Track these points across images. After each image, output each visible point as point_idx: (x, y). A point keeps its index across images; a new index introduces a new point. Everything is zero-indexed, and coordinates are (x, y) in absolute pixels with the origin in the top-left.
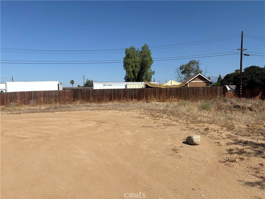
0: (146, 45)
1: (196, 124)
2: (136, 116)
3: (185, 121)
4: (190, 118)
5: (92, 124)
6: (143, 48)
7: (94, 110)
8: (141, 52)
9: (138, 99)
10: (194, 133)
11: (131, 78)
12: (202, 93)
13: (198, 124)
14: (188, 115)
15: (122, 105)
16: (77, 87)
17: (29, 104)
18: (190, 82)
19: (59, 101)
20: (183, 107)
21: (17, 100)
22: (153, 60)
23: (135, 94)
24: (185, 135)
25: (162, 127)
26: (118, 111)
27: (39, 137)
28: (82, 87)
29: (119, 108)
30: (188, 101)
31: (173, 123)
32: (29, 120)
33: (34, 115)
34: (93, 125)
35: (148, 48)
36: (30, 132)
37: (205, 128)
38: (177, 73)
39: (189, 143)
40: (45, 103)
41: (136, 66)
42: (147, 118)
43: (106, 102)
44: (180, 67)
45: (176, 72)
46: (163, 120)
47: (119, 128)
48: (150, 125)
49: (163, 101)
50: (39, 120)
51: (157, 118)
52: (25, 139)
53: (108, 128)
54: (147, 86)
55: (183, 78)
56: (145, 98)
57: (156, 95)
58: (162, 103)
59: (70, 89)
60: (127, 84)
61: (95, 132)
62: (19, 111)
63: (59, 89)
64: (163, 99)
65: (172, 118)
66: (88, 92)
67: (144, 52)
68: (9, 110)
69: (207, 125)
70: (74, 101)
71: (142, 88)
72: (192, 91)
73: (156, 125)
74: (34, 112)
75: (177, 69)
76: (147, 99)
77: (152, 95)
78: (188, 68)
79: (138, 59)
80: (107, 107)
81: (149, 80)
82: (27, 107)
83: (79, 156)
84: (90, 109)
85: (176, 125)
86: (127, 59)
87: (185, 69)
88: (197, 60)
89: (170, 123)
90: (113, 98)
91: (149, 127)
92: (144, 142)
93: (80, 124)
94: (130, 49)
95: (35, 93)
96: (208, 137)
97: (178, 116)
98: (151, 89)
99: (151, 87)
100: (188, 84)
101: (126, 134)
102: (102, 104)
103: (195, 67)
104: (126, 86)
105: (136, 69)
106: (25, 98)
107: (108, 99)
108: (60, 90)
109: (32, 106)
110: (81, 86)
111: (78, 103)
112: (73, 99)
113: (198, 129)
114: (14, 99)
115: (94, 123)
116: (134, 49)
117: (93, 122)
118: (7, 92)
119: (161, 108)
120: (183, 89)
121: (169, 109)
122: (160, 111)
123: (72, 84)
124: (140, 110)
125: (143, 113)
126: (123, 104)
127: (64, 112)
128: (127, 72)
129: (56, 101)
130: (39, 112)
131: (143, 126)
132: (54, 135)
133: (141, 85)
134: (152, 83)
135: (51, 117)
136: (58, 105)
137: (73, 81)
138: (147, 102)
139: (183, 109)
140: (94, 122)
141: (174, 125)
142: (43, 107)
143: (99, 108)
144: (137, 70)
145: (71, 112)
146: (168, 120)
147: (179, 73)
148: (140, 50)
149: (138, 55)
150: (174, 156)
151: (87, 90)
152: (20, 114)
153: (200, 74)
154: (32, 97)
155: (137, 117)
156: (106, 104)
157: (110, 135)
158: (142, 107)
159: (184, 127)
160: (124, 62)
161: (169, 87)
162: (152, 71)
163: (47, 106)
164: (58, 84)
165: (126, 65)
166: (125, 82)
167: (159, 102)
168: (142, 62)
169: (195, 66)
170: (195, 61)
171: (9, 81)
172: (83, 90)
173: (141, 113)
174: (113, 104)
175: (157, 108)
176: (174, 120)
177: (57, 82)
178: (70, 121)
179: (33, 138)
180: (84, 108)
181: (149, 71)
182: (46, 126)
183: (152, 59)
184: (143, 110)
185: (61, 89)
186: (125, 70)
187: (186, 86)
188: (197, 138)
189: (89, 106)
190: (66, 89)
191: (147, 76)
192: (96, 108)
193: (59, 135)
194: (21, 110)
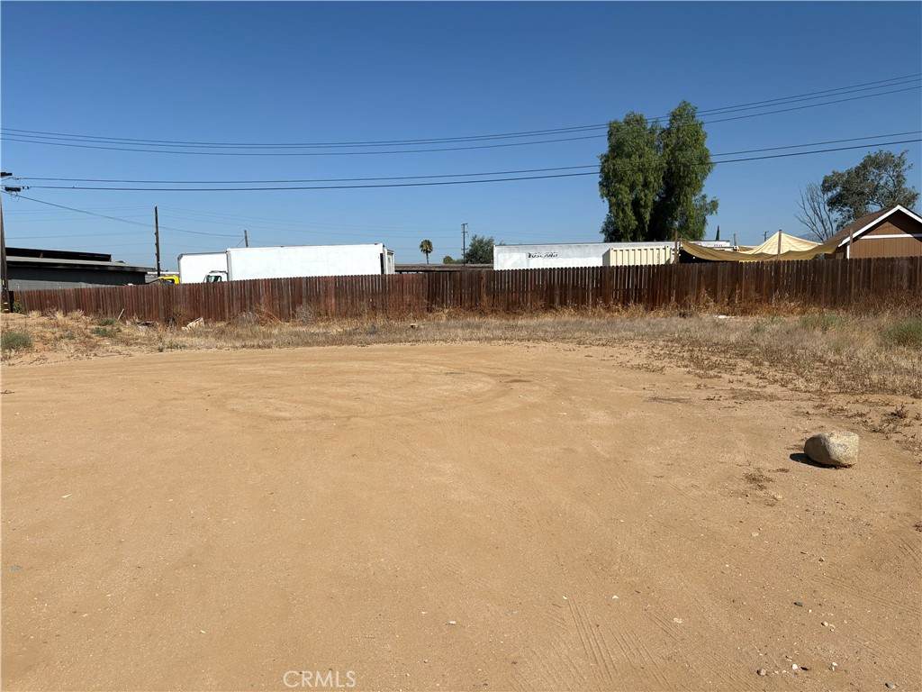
0: (685, 104)
1: (858, 397)
2: (636, 362)
3: (815, 386)
4: (837, 374)
5: (482, 385)
6: (674, 117)
7: (493, 339)
8: (668, 132)
9: (650, 305)
10: (841, 426)
11: (624, 227)
12: (905, 280)
13: (863, 397)
14: (833, 364)
15: (591, 324)
16: (441, 262)
17: (294, 316)
18: (856, 238)
19: (385, 310)
20: (818, 332)
21: (260, 304)
22: (712, 159)
23: (636, 287)
24: (807, 432)
25: (725, 403)
26: (571, 346)
27: (323, 419)
28: (458, 262)
29: (577, 334)
30: (842, 314)
31: (770, 389)
32: (293, 365)
33: (310, 351)
34: (486, 389)
35: (693, 117)
36: (295, 402)
37: (892, 410)
38: (807, 206)
39: (815, 459)
40: (343, 315)
41: (646, 185)
42: (675, 371)
43: (533, 312)
44: (825, 182)
45: (806, 203)
46: (735, 378)
47: (570, 400)
48: (682, 394)
49: (744, 312)
50: (322, 367)
51: (711, 373)
52: (283, 422)
53: (532, 399)
54: (684, 257)
55: (835, 225)
56: (676, 300)
57: (719, 288)
58: (740, 319)
59: (417, 271)
60: (609, 251)
61: (489, 410)
62: (264, 338)
63: (383, 271)
64: (743, 305)
65: (770, 373)
66: (475, 279)
67: (678, 130)
68: (238, 336)
69: (898, 401)
70: (430, 310)
71: (667, 264)
72: (864, 273)
73: (704, 394)
74: (307, 344)
75: (810, 189)
76: (681, 302)
77: (703, 290)
78: (854, 187)
79: (655, 158)
80: (535, 329)
81: (697, 235)
82: (287, 327)
83: (435, 479)
84: (481, 335)
85: (779, 396)
86: (614, 158)
87: (844, 188)
88: (896, 151)
89: (759, 390)
90: (557, 300)
91: (678, 400)
92: (651, 449)
93: (447, 384)
94: (628, 123)
95: (312, 282)
96: (897, 441)
97: (796, 365)
98: (700, 269)
99: (698, 260)
100: (848, 247)
101: (589, 421)
102: (521, 322)
103: (886, 179)
104: (606, 256)
105: (646, 196)
106: (281, 297)
107: (541, 303)
108: (387, 272)
109: (304, 324)
110: (455, 258)
111: (443, 316)
112: (425, 301)
113: (861, 415)
114: (251, 303)
115: (489, 383)
116: (640, 121)
117: (484, 379)
118: (230, 280)
119: (733, 338)
120: (828, 266)
121: (764, 340)
122: (726, 348)
123: (427, 252)
124: (653, 342)
125: (662, 352)
126: (594, 322)
127: (397, 346)
128: (614, 208)
129: (374, 308)
130: (323, 344)
131: (655, 399)
132: (365, 413)
133: (662, 252)
134: (703, 244)
135: (356, 359)
136: (380, 322)
137: (428, 243)
138: (684, 315)
139: (818, 342)
140: (488, 379)
141: (772, 397)
142: (335, 329)
143: (508, 334)
144: (651, 197)
145: (420, 346)
146: (752, 378)
147: (819, 203)
148: (665, 124)
149: (656, 143)
150: (749, 499)
151: (471, 275)
152: (269, 347)
153: (899, 207)
154: (301, 297)
155: (639, 367)
156: (534, 322)
157: (539, 420)
158: (661, 334)
159: (807, 406)
160: (602, 171)
161: (768, 260)
162: (708, 200)
163: (349, 325)
164: (381, 255)
165: (610, 182)
166: (605, 242)
167: (728, 315)
168: (670, 169)
169: (885, 176)
170: (889, 156)
171: (237, 247)
172: (458, 274)
173: (656, 351)
174: (556, 320)
175: (720, 336)
176: (776, 381)
177: (379, 249)
178: (414, 373)
179: (306, 419)
180: (459, 332)
181: (695, 200)
182: (342, 385)
183: (707, 157)
184: (661, 343)
185: (390, 270)
186: (605, 198)
187: (839, 257)
188: (842, 443)
189: (478, 327)
190: (408, 271)
191: (686, 221)
192: (499, 333)
193: (379, 414)
194: (270, 336)
